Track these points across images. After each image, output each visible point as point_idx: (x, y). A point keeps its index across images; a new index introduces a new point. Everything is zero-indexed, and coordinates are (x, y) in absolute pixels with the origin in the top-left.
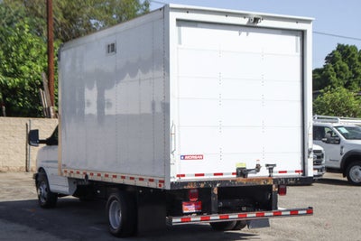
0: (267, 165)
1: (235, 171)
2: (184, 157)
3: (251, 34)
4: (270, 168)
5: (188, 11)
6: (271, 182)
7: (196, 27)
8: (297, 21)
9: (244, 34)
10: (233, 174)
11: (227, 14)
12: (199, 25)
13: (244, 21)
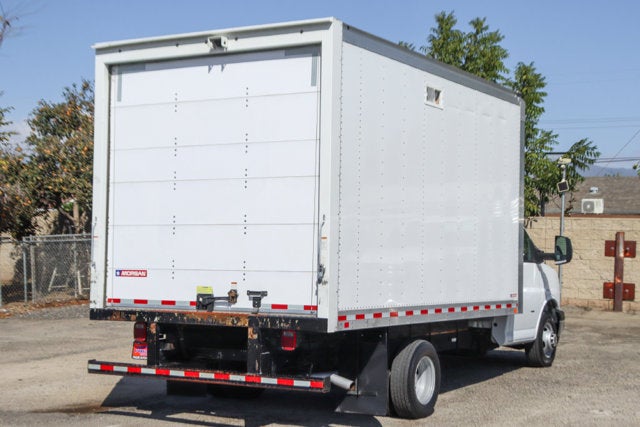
0: (249, 293)
1: (195, 300)
2: (120, 273)
3: (228, 67)
4: (257, 297)
5: (119, 49)
6: (244, 323)
7: (144, 69)
8: (301, 29)
9: (217, 68)
10: (192, 303)
11: (177, 42)
12: (147, 66)
13: (205, 48)
